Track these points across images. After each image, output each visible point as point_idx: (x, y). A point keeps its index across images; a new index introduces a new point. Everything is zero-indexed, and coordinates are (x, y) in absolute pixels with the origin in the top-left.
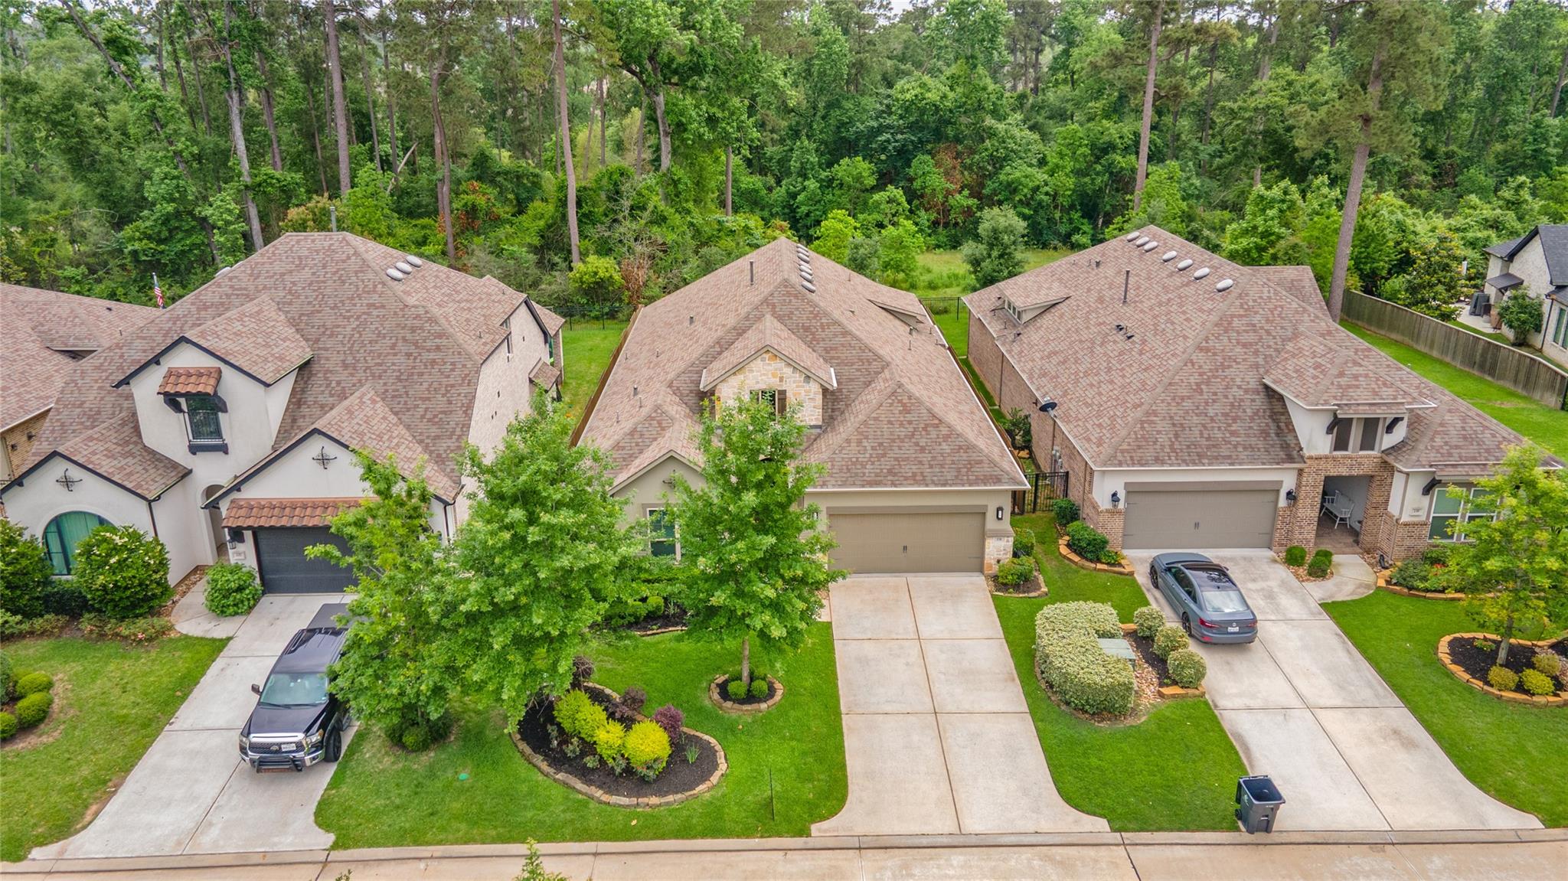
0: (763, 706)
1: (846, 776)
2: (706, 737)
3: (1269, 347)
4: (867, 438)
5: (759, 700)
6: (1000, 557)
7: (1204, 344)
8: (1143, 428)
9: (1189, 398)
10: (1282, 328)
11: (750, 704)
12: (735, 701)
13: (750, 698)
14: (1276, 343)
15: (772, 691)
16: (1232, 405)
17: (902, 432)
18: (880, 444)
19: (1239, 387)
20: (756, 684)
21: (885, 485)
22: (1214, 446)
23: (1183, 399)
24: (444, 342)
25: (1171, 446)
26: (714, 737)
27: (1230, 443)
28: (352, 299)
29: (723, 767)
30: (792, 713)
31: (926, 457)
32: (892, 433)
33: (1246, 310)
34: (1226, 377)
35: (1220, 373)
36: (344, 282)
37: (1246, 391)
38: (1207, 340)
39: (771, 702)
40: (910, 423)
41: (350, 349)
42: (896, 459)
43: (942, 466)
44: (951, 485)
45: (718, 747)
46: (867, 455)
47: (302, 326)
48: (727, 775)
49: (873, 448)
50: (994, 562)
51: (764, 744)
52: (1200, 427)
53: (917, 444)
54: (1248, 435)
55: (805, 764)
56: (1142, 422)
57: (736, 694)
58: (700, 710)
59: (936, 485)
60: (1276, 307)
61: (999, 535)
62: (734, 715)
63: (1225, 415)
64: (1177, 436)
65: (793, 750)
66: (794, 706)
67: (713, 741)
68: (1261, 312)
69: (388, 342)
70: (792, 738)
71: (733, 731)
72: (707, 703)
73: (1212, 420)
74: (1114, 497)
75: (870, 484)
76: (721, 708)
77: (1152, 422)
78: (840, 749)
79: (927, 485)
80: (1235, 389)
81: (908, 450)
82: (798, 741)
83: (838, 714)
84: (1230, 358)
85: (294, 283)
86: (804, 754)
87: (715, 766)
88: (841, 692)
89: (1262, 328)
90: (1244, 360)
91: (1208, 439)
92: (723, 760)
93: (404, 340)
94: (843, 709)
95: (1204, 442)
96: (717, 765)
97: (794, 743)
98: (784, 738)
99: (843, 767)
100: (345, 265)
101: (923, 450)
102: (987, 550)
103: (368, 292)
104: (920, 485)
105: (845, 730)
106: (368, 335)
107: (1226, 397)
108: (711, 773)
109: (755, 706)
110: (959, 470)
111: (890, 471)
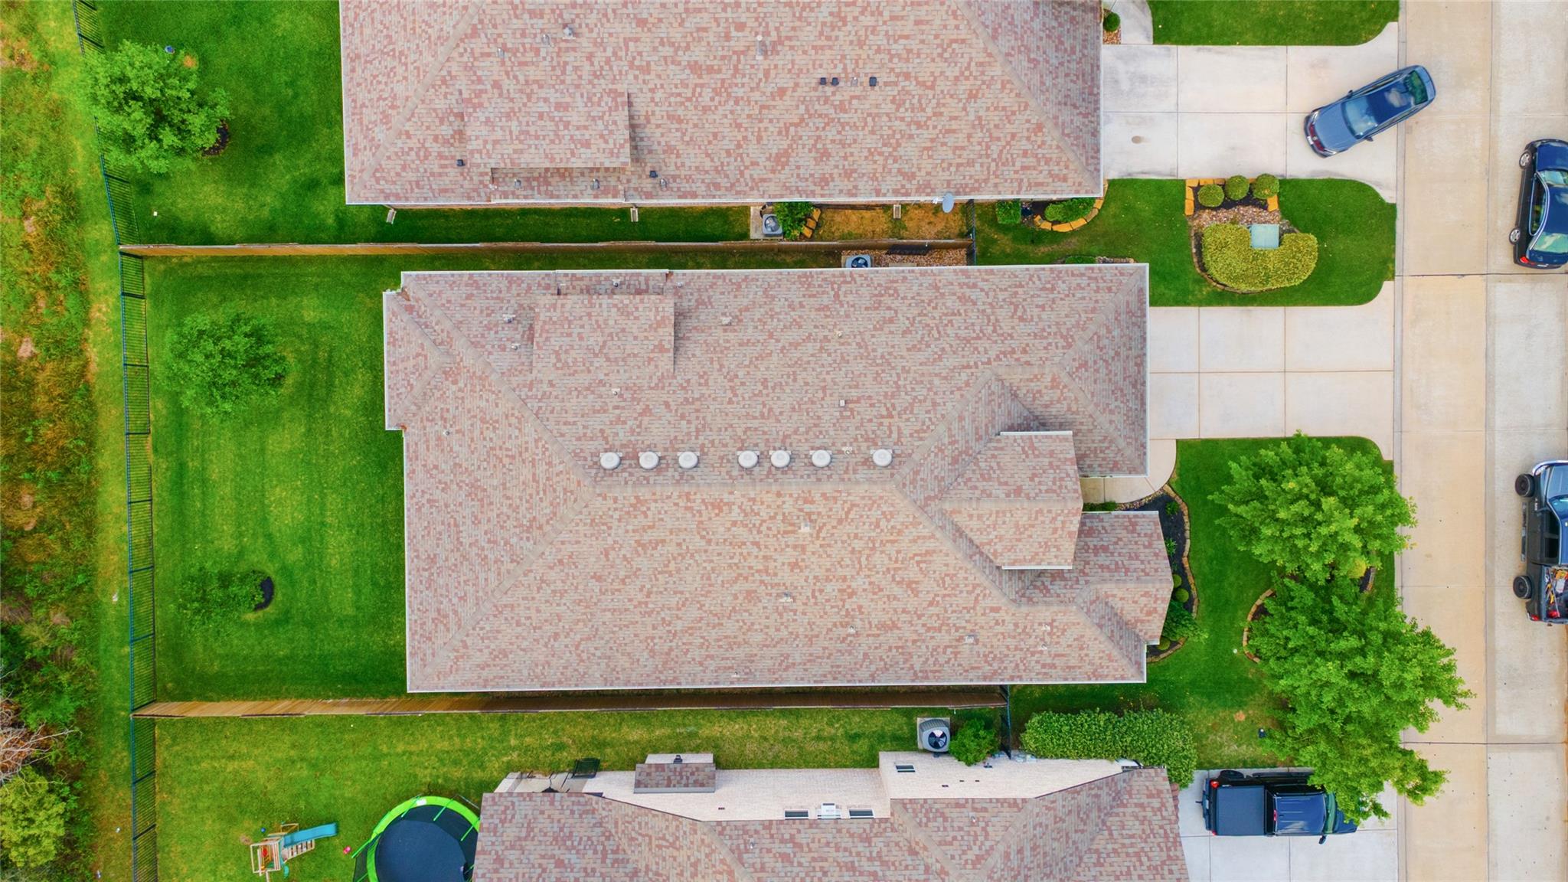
8: (1068, 135)
17: (1103, 371)
18: (1113, 392)
32: (1103, 381)
49: (1116, 399)
53: (1113, 358)
81: (1117, 367)
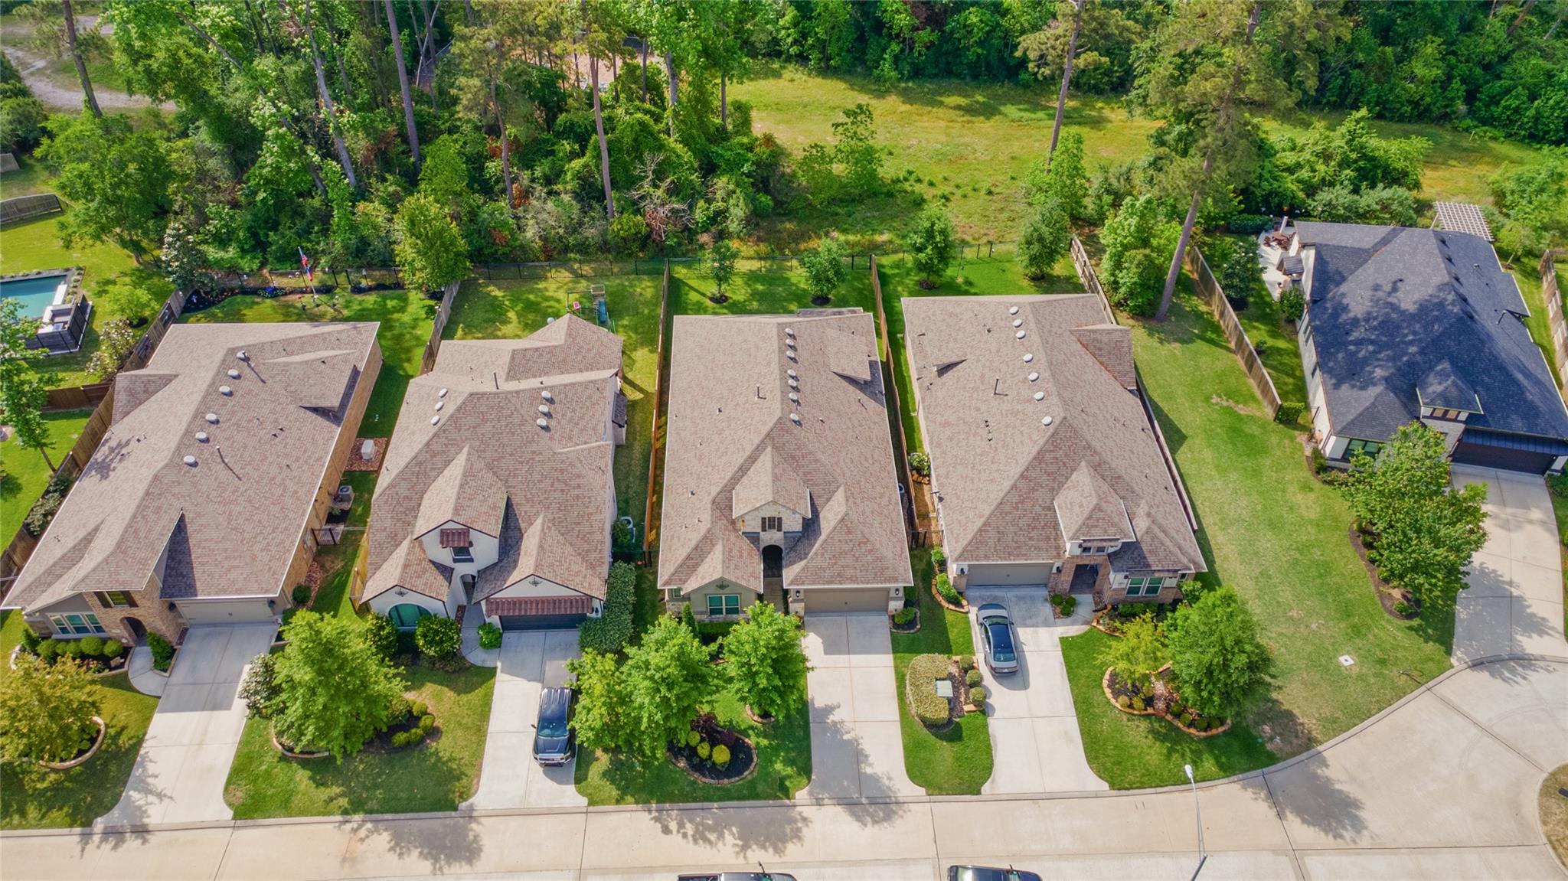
0: (773, 719)
3: (1063, 475)
6: (896, 609)
7: (1025, 473)
9: (1010, 513)
10: (1073, 460)
14: (1067, 473)
16: (1033, 518)
18: (834, 556)
19: (1040, 506)
22: (1018, 548)
23: (1006, 514)
24: (581, 481)
27: (1028, 545)
28: (521, 447)
31: (859, 565)
32: (840, 548)
33: (1055, 446)
34: (1034, 498)
35: (1031, 495)
36: (513, 434)
37: (1044, 508)
38: (1027, 470)
40: (851, 541)
41: (528, 486)
42: (842, 566)
44: (870, 583)
47: (495, 469)
50: (893, 610)
52: (1013, 534)
54: (1038, 540)
55: (793, 757)
56: (981, 531)
59: (863, 583)
60: (1072, 444)
61: (896, 602)
63: (1028, 525)
64: (999, 540)
68: (1063, 448)
69: (549, 481)
73: (1021, 529)
74: (962, 570)
75: (828, 583)
77: (987, 531)
79: (858, 584)
80: (1037, 507)
81: (849, 560)
84: (1038, 483)
85: (483, 434)
87: (752, 760)
89: (1061, 460)
90: (1047, 485)
93: (559, 480)
94: (811, 720)
95: (1014, 545)
100: (511, 420)
102: (890, 606)
103: (530, 442)
104: (854, 584)
105: (812, 734)
106: (536, 477)
108: (750, 766)
110: (876, 574)
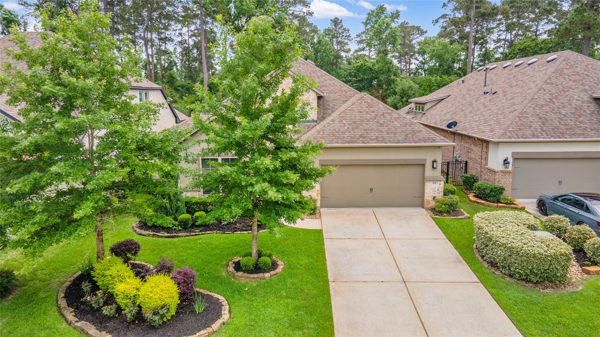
0: (267, 275)
1: (332, 326)
2: (217, 296)
3: (591, 82)
4: (346, 119)
5: (264, 271)
6: (435, 195)
7: (548, 81)
8: (520, 120)
9: (546, 105)
10: (595, 73)
11: (257, 273)
12: (244, 271)
13: (257, 269)
14: (594, 80)
15: (274, 265)
16: (576, 109)
18: (354, 122)
19: (578, 100)
20: (261, 259)
21: (358, 143)
22: (570, 129)
23: (542, 106)
25: (542, 128)
26: (224, 296)
27: (580, 127)
29: (225, 316)
30: (289, 281)
31: (384, 129)
32: (361, 117)
33: (570, 66)
34: (567, 96)
35: (563, 93)
37: (583, 102)
38: (550, 79)
39: (273, 273)
40: (373, 112)
42: (365, 130)
43: (395, 133)
44: (402, 143)
45: (225, 303)
46: (346, 128)
48: (228, 324)
49: (349, 124)
50: (431, 199)
51: (264, 301)
52: (558, 119)
53: (378, 122)
54: (591, 123)
55: (297, 316)
56: (519, 117)
57: (246, 266)
58: (217, 279)
59: (392, 143)
60: (588, 65)
61: (434, 180)
62: (243, 281)
63: (573, 113)
64: (543, 123)
65: (287, 305)
66: (291, 275)
67: (221, 298)
68: (579, 66)
70: (287, 297)
71: (239, 292)
72: (224, 274)
73: (565, 116)
74: (506, 162)
75: (348, 142)
76: (234, 277)
77: (525, 117)
78: (328, 305)
79: (386, 143)
80: (575, 101)
81: (373, 125)
82: (293, 299)
83: (326, 281)
84: (567, 86)
86: (297, 308)
87: (219, 315)
88: (328, 268)
89: (583, 73)
90: (576, 88)
91: (565, 125)
92: (227, 312)
94: (330, 278)
95: (562, 126)
96: (221, 315)
97: (289, 300)
98: (281, 297)
99: (330, 318)
101: (382, 125)
102: (426, 191)
104: (381, 143)
105: (332, 292)
107: (571, 105)
108: (213, 321)
109: (261, 275)
110: (407, 135)
111: (361, 136)
